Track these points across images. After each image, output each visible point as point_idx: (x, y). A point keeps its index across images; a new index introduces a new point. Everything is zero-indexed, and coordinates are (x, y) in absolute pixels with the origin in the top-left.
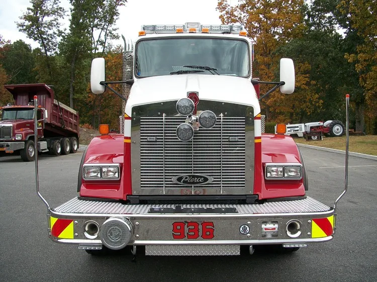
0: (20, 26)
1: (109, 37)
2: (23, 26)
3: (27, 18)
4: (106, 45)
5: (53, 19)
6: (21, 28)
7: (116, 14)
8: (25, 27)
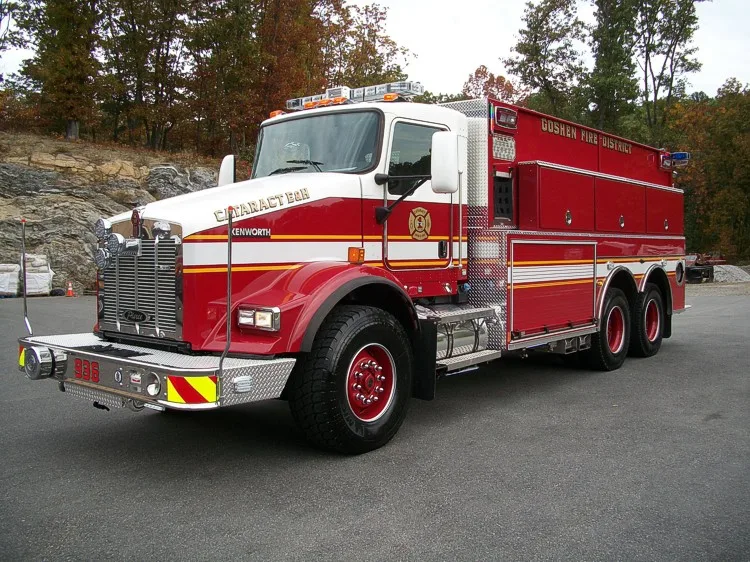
0: (508, 64)
1: (679, 69)
2: (512, 64)
3: (521, 48)
4: (675, 83)
5: (563, 45)
6: (510, 67)
7: (693, 20)
8: (516, 66)
